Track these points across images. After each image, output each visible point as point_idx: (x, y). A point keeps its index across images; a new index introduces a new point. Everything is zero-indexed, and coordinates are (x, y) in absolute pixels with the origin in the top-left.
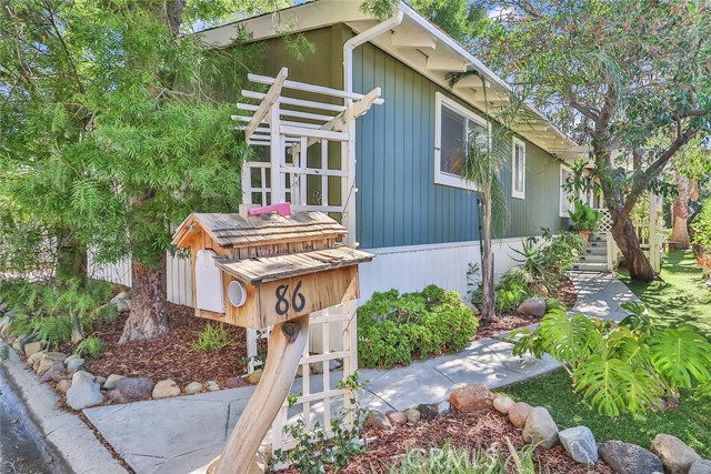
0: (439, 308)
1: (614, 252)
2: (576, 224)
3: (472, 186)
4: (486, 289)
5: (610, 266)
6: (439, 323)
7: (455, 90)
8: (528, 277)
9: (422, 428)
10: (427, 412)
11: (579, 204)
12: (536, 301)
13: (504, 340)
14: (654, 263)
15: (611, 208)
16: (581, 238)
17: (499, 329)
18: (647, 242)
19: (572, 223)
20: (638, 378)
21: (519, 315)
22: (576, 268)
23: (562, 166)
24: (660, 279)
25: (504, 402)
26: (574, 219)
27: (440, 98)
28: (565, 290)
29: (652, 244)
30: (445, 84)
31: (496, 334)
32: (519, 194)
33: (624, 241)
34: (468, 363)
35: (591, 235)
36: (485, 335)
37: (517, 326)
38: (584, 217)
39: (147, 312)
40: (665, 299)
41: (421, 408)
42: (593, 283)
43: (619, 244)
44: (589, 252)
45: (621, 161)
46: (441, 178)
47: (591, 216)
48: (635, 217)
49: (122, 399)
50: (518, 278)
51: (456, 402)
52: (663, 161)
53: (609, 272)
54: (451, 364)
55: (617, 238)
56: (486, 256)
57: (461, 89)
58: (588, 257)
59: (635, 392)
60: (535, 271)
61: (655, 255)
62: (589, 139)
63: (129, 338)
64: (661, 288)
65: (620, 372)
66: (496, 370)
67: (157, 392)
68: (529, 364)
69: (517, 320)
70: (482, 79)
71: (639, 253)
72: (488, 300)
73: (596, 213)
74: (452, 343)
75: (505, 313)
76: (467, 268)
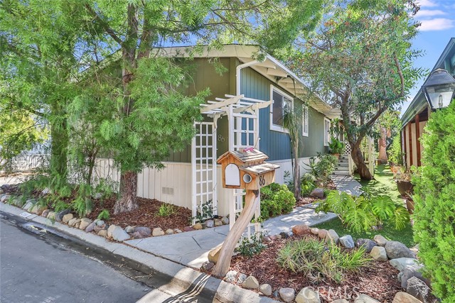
0: (278, 193)
1: (352, 164)
2: (332, 150)
3: (287, 131)
4: (296, 184)
5: (351, 173)
6: (280, 199)
7: (279, 84)
8: (313, 178)
9: (284, 241)
10: (284, 235)
11: (333, 139)
12: (319, 190)
13: (308, 208)
14: (371, 171)
15: (350, 143)
16: (335, 157)
17: (304, 204)
18: (367, 160)
19: (330, 149)
20: (368, 216)
21: (311, 197)
22: (334, 174)
23: (325, 119)
24: (374, 179)
25: (316, 230)
26: (331, 147)
27: (272, 87)
28: (330, 185)
29: (370, 161)
30: (274, 81)
31: (303, 205)
32: (306, 134)
33: (357, 159)
34: (295, 218)
35: (340, 156)
36: (298, 206)
37: (312, 202)
38: (336, 146)
39: (129, 197)
40: (377, 188)
41: (281, 234)
42: (343, 182)
43: (355, 161)
44: (339, 165)
45: (354, 118)
46: (273, 127)
47: (340, 146)
48: (362, 146)
49: (140, 236)
50: (309, 179)
51: (296, 231)
52: (373, 120)
53: (350, 176)
54: (287, 218)
55: (353, 158)
56: (296, 167)
57: (282, 83)
58: (339, 168)
59: (366, 222)
60: (316, 175)
61: (372, 167)
62: (339, 106)
63: (119, 210)
64: (375, 183)
65: (361, 214)
66: (308, 220)
67: (154, 233)
68: (322, 217)
69: (310, 199)
70: (293, 80)
71: (364, 165)
72: (297, 189)
73: (342, 144)
74: (286, 209)
75: (305, 196)
76: (284, 174)
